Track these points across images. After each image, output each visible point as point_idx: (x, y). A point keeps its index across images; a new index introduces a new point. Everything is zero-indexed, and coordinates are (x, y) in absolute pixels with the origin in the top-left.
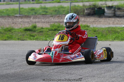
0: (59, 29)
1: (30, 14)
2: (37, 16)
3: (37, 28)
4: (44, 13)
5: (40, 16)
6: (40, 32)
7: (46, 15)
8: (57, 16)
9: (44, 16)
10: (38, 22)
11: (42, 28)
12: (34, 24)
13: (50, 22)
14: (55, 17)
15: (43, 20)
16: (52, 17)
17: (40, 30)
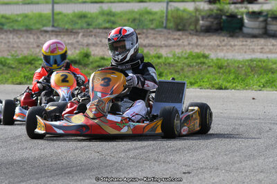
1: (78, 26)
2: (91, 31)
3: (91, 59)
6: (99, 66)
9: (107, 31)
10: (94, 45)
12: (85, 49)
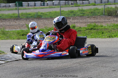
0: (95, 28)
1: (70, 16)
2: (75, 18)
3: (76, 28)
4: (82, 15)
5: (78, 17)
6: (79, 31)
7: (83, 16)
8: (93, 17)
9: (82, 17)
10: (77, 23)
11: (80, 28)
12: (74, 24)
13: (87, 22)
14: (91, 18)
15: (81, 21)
16: (89, 18)
17: (78, 30)
